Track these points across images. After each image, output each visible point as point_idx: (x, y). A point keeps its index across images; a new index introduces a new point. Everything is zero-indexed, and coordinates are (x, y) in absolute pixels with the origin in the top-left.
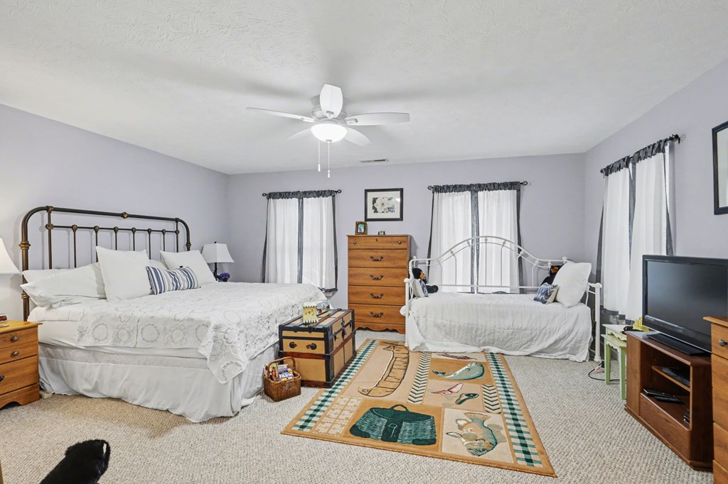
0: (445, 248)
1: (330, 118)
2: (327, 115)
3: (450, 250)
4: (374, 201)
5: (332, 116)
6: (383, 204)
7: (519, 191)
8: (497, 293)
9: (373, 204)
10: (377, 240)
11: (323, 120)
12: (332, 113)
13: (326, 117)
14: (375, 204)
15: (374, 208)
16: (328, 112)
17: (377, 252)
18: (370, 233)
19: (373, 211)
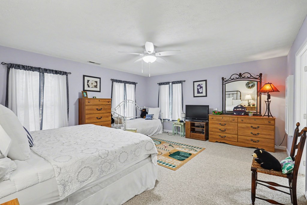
0: (117, 104)
1: (150, 54)
2: (149, 53)
3: (119, 105)
4: (88, 81)
5: (150, 53)
6: (92, 83)
7: (135, 85)
8: (131, 119)
9: (87, 83)
10: (99, 101)
11: (147, 54)
12: (150, 52)
13: (148, 53)
14: (88, 83)
15: (88, 85)
16: (148, 51)
17: (99, 106)
18: (89, 97)
19: (87, 86)
